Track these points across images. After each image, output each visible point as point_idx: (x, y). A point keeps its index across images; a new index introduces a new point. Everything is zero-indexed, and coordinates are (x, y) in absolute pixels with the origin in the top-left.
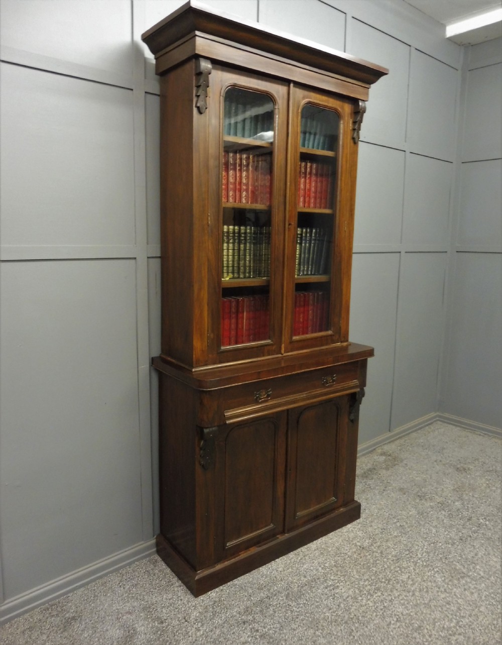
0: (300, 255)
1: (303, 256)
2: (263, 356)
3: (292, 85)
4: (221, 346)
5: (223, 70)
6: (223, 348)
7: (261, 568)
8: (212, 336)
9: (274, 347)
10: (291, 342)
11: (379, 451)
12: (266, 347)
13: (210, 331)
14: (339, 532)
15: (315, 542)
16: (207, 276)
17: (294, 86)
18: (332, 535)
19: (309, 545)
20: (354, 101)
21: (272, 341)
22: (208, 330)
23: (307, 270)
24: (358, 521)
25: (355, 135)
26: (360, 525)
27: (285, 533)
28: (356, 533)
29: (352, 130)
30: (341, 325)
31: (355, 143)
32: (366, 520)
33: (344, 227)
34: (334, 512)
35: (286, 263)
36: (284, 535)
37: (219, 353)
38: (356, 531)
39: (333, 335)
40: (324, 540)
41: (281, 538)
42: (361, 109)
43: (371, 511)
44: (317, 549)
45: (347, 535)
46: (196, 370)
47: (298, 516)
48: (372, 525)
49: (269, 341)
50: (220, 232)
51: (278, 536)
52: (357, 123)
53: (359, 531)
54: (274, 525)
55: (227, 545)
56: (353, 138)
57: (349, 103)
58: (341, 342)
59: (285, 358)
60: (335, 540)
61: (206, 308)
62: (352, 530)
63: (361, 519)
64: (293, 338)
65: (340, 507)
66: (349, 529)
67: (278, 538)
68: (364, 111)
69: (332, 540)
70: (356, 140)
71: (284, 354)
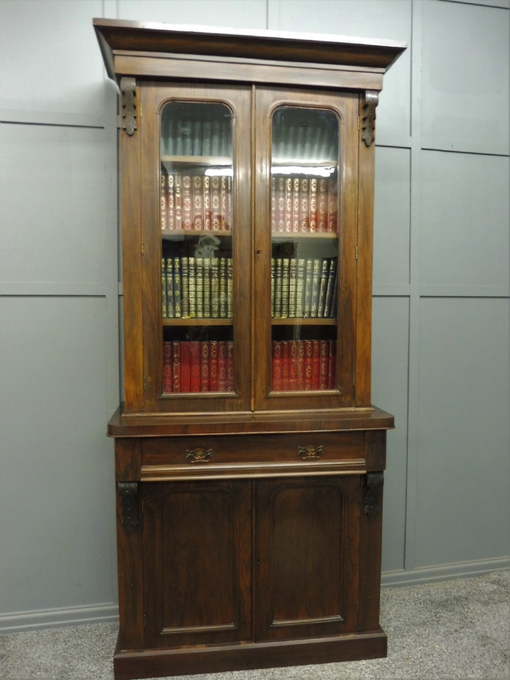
0: (304, 292)
1: (307, 293)
2: (224, 410)
3: (254, 87)
4: (162, 393)
5: (157, 86)
6: (165, 395)
7: (208, 675)
8: (149, 379)
9: (239, 401)
10: (268, 398)
11: (494, 577)
12: (227, 400)
13: (146, 373)
14: (342, 665)
15: (299, 667)
17: (256, 88)
18: (330, 666)
19: (289, 668)
20: (360, 93)
21: (237, 394)
22: (144, 373)
23: (317, 312)
25: (366, 135)
26: (378, 666)
27: (253, 642)
28: (364, 675)
29: (361, 129)
30: (355, 383)
31: (367, 146)
32: (393, 663)
33: (354, 254)
34: (338, 636)
35: (253, 298)
36: (250, 643)
37: (160, 399)
38: (366, 672)
39: (341, 396)
40: (314, 669)
41: (244, 646)
42: (369, 102)
43: (411, 652)
44: (294, 677)
45: (348, 674)
46: (128, 415)
47: (274, 625)
48: (396, 672)
49: (232, 393)
50: (156, 262)
51: (242, 642)
52: (367, 120)
53: (369, 674)
54: (235, 626)
55: (164, 630)
56: (364, 140)
57: (354, 97)
58: (357, 406)
59: (256, 416)
60: (328, 674)
61: (140, 347)
62: (362, 669)
63: (387, 659)
64: (271, 393)
65: (350, 632)
66: (358, 667)
67: (240, 644)
68: (375, 104)
69: (324, 672)
70: (368, 141)
71: (256, 412)
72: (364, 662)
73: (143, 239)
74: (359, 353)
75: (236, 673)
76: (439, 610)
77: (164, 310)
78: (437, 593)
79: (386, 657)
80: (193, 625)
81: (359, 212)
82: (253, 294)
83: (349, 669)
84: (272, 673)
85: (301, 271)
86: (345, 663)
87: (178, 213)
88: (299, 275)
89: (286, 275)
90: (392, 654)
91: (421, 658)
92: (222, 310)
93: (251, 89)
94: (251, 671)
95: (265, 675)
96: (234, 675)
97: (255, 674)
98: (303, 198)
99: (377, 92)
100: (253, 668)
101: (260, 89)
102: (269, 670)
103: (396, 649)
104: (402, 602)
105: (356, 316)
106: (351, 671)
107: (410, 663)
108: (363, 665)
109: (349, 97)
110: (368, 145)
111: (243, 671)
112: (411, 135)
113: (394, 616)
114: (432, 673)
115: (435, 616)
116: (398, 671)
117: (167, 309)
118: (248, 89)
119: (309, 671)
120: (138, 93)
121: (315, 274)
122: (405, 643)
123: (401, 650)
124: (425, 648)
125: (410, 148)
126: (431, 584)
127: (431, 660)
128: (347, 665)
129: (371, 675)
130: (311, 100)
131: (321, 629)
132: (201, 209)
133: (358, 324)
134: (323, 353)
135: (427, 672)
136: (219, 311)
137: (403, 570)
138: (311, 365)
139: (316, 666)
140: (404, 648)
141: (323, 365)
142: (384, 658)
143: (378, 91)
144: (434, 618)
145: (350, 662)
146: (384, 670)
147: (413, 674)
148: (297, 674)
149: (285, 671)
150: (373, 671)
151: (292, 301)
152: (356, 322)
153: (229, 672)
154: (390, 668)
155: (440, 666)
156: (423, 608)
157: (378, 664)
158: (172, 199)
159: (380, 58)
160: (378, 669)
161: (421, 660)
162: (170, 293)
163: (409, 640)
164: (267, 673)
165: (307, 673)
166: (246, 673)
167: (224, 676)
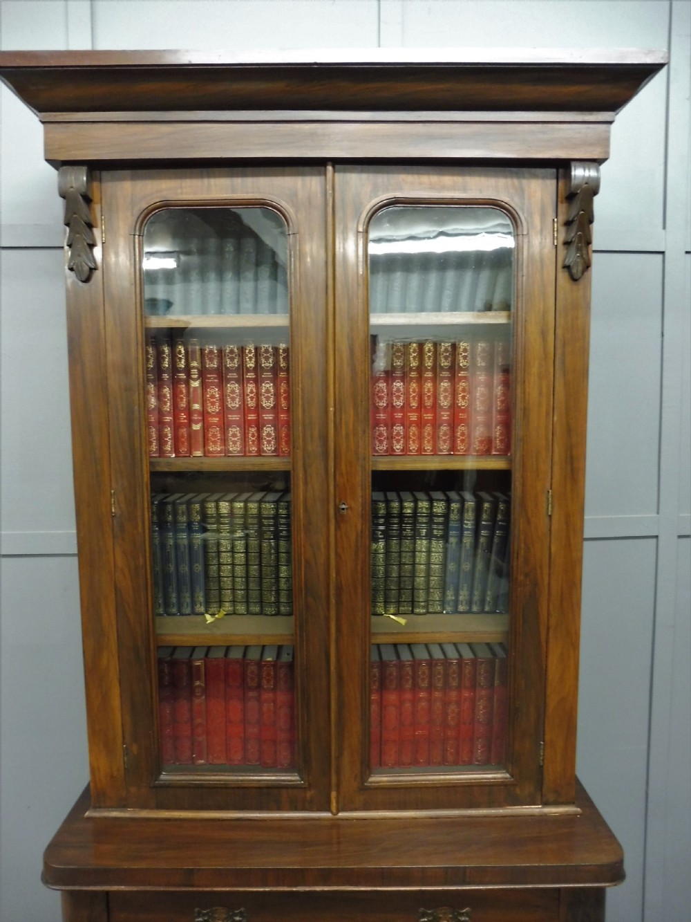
0: (444, 565)
1: (451, 567)
2: (279, 809)
3: (330, 168)
4: (160, 774)
6: (164, 777)
8: (135, 748)
9: (309, 794)
10: (363, 789)
12: (284, 791)
13: (128, 738)
16: (114, 622)
20: (561, 167)
21: (303, 779)
22: (124, 737)
23: (470, 603)
25: (573, 257)
29: (561, 247)
30: (543, 760)
31: (574, 279)
33: (545, 505)
35: (333, 601)
37: (155, 787)
39: (513, 785)
42: (578, 187)
46: (96, 814)
49: (293, 778)
50: (140, 529)
52: (575, 227)
56: (567, 267)
57: (544, 177)
58: (545, 804)
59: (340, 822)
61: (116, 691)
64: (371, 779)
68: (592, 189)
70: (577, 270)
71: (340, 814)
73: (114, 485)
74: (552, 701)
77: (174, 600)
81: (555, 419)
82: (332, 592)
85: (438, 524)
87: (195, 417)
88: (435, 532)
89: (409, 532)
92: (282, 600)
93: (325, 174)
98: (442, 379)
99: (596, 164)
101: (345, 171)
105: (548, 629)
109: (535, 176)
110: (575, 277)
112: (664, 227)
117: (179, 598)
118: (319, 174)
120: (96, 196)
121: (468, 529)
125: (663, 253)
130: (453, 188)
132: (239, 408)
133: (551, 645)
134: (482, 680)
136: (277, 602)
138: (458, 703)
141: (481, 705)
143: (597, 162)
151: (420, 580)
152: (547, 643)
158: (184, 391)
159: (606, 91)
162: (185, 569)
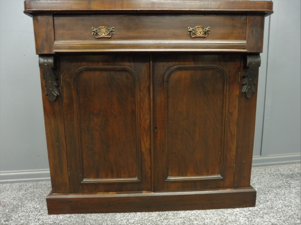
7: (118, 214)
14: (221, 211)
15: (187, 212)
18: (211, 211)
19: (180, 212)
24: (251, 208)
26: (249, 212)
27: (152, 191)
28: (239, 218)
32: (261, 210)
34: (218, 190)
36: (150, 192)
38: (241, 216)
40: (199, 213)
41: (145, 194)
43: (274, 204)
44: (184, 218)
45: (226, 217)
47: (168, 179)
48: (264, 216)
51: (144, 191)
53: (243, 217)
54: (138, 179)
55: (84, 180)
60: (210, 216)
62: (237, 214)
63: (256, 208)
65: (227, 187)
66: (233, 212)
67: (142, 193)
69: (207, 216)
72: (238, 209)
75: (139, 214)
76: (288, 179)
78: (284, 170)
79: (254, 206)
80: (107, 177)
83: (227, 214)
84: (167, 214)
86: (223, 210)
90: (259, 205)
91: (282, 207)
94: (151, 213)
95: (161, 216)
96: (137, 215)
97: (153, 215)
100: (152, 211)
102: (164, 212)
103: (261, 202)
104: (261, 175)
106: (228, 215)
107: (275, 211)
108: (238, 211)
111: (144, 213)
113: (257, 182)
114: (293, 218)
115: (287, 183)
116: (265, 216)
119: (195, 214)
122: (268, 198)
123: (265, 202)
124: (283, 202)
126: (278, 166)
127: (290, 209)
128: (224, 211)
129: (244, 218)
131: (205, 185)
135: (289, 217)
137: (260, 156)
139: (201, 211)
140: (267, 201)
142: (253, 207)
144: (286, 184)
145: (227, 209)
146: (255, 215)
147: (279, 219)
148: (186, 216)
149: (177, 213)
150: (246, 215)
153: (134, 213)
154: (259, 214)
155: (299, 214)
156: (276, 178)
157: (249, 211)
160: (250, 214)
161: (282, 209)
163: (270, 196)
164: (162, 214)
165: (194, 216)
166: (147, 213)
167: (130, 215)
